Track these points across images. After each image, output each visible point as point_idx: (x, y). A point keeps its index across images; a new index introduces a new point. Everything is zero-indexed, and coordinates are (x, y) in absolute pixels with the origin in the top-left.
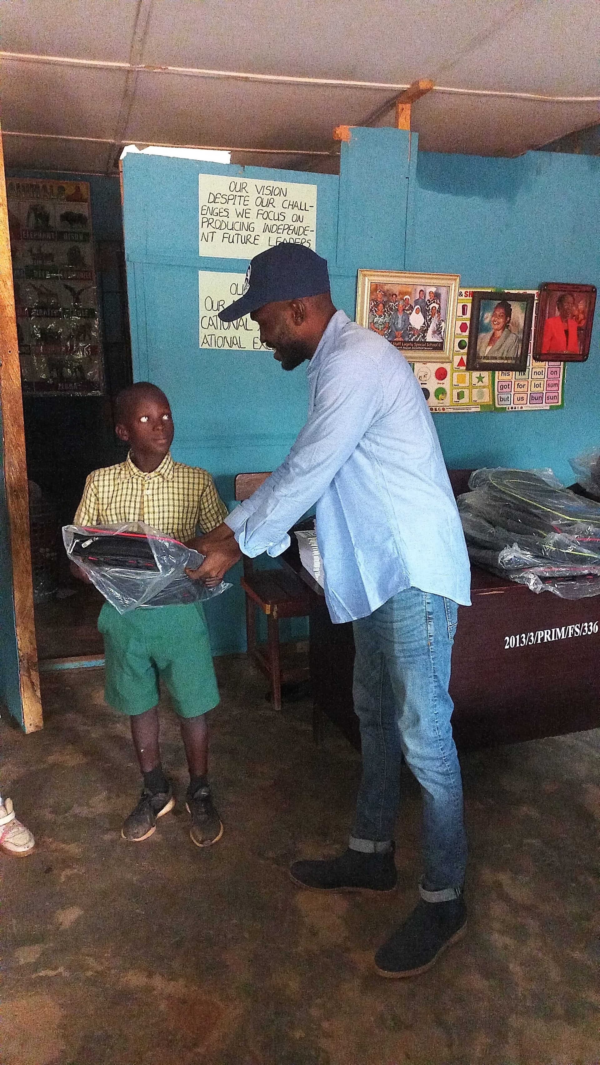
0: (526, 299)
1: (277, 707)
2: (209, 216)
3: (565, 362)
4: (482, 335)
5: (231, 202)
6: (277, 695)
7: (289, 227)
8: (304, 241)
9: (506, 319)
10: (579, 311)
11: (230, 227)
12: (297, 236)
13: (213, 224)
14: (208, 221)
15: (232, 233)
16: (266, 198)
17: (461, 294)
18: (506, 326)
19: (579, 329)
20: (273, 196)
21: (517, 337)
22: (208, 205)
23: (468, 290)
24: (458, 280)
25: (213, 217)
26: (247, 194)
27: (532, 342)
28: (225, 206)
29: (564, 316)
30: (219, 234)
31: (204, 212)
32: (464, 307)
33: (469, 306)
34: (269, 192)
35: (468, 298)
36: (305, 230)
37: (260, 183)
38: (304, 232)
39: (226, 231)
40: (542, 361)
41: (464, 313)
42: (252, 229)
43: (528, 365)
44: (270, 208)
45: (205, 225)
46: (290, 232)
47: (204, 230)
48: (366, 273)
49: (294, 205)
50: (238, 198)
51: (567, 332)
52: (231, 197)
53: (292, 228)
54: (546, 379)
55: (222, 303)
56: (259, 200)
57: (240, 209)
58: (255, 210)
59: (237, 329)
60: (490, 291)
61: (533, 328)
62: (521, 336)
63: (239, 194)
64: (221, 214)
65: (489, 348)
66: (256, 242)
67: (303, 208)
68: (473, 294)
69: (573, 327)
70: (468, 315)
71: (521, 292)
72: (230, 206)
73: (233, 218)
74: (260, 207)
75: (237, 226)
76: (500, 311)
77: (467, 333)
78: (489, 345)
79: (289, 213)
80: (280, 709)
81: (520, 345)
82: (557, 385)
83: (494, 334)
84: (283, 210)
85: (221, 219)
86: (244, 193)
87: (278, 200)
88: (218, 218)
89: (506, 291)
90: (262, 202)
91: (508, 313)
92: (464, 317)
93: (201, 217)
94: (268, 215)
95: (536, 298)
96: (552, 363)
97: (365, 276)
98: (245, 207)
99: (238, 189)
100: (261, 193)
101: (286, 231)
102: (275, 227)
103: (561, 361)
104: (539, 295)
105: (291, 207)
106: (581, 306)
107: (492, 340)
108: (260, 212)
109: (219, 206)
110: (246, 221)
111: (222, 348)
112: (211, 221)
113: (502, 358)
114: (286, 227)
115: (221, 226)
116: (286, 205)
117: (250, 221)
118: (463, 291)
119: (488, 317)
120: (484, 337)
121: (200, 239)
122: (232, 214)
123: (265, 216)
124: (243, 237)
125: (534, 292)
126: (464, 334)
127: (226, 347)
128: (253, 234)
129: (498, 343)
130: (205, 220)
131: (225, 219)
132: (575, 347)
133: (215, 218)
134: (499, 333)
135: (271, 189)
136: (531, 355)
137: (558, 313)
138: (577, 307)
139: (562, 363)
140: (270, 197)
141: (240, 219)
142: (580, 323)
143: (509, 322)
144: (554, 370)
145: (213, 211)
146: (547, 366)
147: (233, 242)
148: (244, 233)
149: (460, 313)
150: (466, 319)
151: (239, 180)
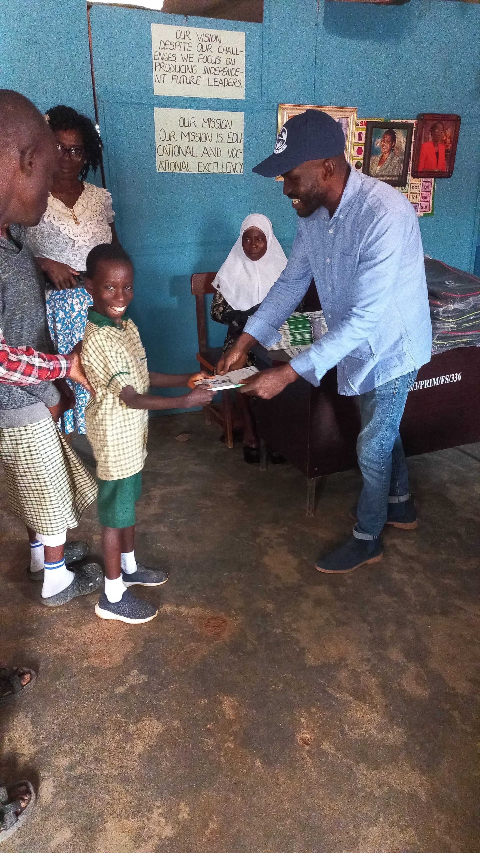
0: (406, 127)
1: (230, 445)
2: (160, 61)
3: (435, 178)
4: (373, 157)
5: (177, 48)
6: (229, 437)
7: (224, 69)
8: (235, 80)
9: (392, 143)
10: (446, 137)
11: (177, 70)
12: (230, 77)
13: (164, 68)
14: (160, 65)
15: (179, 75)
16: (205, 44)
17: (357, 124)
18: (391, 150)
19: (447, 151)
20: (211, 43)
21: (400, 158)
22: (160, 51)
23: (363, 121)
24: (356, 112)
25: (164, 61)
26: (190, 41)
27: (411, 162)
28: (173, 52)
29: (435, 142)
30: (169, 76)
31: (157, 57)
32: (360, 134)
33: (364, 133)
34: (207, 39)
35: (363, 127)
36: (236, 72)
37: (201, 31)
38: (235, 73)
39: (174, 73)
40: (418, 178)
41: (360, 140)
42: (194, 72)
43: (408, 181)
44: (208, 53)
45: (158, 68)
46: (225, 73)
47: (157, 73)
48: (285, 107)
49: (227, 50)
50: (183, 45)
51: (437, 154)
52: (178, 44)
53: (226, 70)
54: (421, 192)
55: (173, 134)
56: (200, 46)
57: (185, 54)
58: (196, 55)
59: (185, 156)
60: (380, 121)
61: (412, 151)
62: (403, 158)
63: (184, 41)
64: (170, 59)
65: (378, 168)
66: (198, 82)
67: (234, 52)
68: (367, 124)
69: (442, 149)
70: (363, 141)
71: (404, 121)
72: (177, 52)
73: (180, 62)
74: (201, 53)
75: (183, 69)
76: (388, 137)
77: (362, 156)
78: (378, 166)
79: (224, 57)
80: (232, 447)
81: (402, 165)
82: (429, 197)
83: (382, 156)
84: (219, 55)
85: (170, 63)
86: (187, 41)
87: (215, 46)
88: (168, 62)
89: (392, 121)
90: (202, 48)
91: (393, 139)
92: (360, 142)
93: (154, 61)
94: (207, 59)
95: (415, 126)
96: (425, 180)
97: (283, 109)
98: (189, 53)
99: (183, 37)
100: (201, 40)
101: (221, 73)
102: (213, 70)
103: (432, 178)
104: (417, 124)
105: (225, 51)
106: (449, 132)
107: (381, 161)
108: (201, 56)
109: (168, 52)
110: (190, 65)
111: (174, 172)
112: (162, 65)
113: (388, 176)
114: (221, 69)
115: (170, 69)
116: (221, 50)
117: (193, 64)
118: (359, 121)
119: (378, 143)
120: (375, 159)
121: (154, 81)
122: (179, 59)
123: (205, 60)
124: (188, 78)
125: (413, 121)
126: (360, 156)
127: (177, 171)
128: (196, 76)
129: (386, 164)
130: (157, 64)
131: (173, 63)
132: (443, 166)
133: (166, 62)
134: (386, 156)
135: (209, 36)
136: (410, 173)
137: (431, 139)
138: (445, 133)
139: (433, 179)
140: (208, 43)
141: (185, 63)
142: (447, 146)
143: (394, 146)
144: (427, 185)
145: (164, 55)
146: (422, 182)
147: (180, 82)
148: (189, 75)
149: (357, 140)
150: (361, 144)
151: (184, 29)
